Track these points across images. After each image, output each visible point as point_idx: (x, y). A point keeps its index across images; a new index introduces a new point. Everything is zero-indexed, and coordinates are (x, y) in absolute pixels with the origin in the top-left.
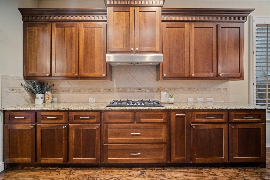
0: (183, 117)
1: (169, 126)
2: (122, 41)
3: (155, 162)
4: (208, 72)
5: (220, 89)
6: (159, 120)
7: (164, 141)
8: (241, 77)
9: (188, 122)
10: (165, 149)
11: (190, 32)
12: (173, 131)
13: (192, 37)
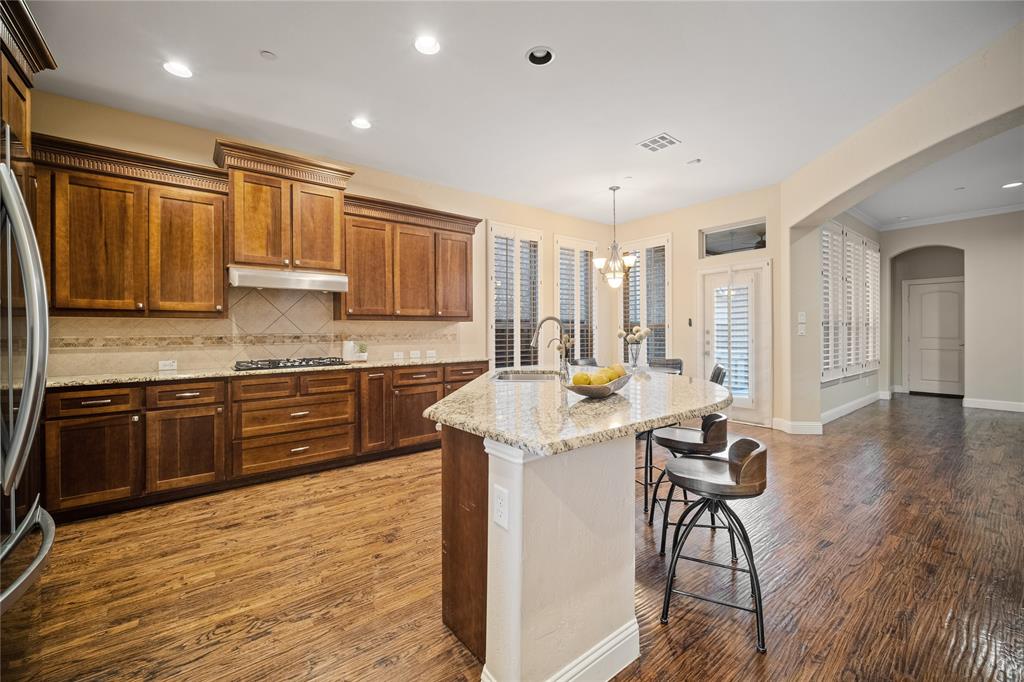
0: (381, 378)
1: (358, 396)
2: (264, 242)
3: (334, 456)
4: (423, 308)
5: (445, 335)
6: (342, 388)
7: (350, 420)
8: (468, 317)
9: (388, 386)
10: (351, 434)
11: (393, 239)
12: (365, 400)
13: (397, 248)
